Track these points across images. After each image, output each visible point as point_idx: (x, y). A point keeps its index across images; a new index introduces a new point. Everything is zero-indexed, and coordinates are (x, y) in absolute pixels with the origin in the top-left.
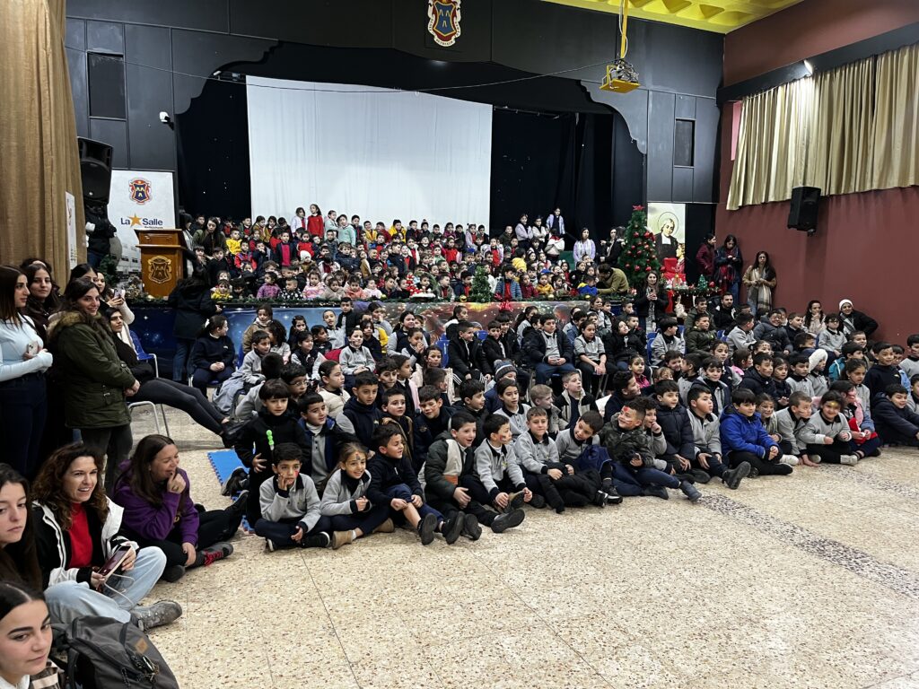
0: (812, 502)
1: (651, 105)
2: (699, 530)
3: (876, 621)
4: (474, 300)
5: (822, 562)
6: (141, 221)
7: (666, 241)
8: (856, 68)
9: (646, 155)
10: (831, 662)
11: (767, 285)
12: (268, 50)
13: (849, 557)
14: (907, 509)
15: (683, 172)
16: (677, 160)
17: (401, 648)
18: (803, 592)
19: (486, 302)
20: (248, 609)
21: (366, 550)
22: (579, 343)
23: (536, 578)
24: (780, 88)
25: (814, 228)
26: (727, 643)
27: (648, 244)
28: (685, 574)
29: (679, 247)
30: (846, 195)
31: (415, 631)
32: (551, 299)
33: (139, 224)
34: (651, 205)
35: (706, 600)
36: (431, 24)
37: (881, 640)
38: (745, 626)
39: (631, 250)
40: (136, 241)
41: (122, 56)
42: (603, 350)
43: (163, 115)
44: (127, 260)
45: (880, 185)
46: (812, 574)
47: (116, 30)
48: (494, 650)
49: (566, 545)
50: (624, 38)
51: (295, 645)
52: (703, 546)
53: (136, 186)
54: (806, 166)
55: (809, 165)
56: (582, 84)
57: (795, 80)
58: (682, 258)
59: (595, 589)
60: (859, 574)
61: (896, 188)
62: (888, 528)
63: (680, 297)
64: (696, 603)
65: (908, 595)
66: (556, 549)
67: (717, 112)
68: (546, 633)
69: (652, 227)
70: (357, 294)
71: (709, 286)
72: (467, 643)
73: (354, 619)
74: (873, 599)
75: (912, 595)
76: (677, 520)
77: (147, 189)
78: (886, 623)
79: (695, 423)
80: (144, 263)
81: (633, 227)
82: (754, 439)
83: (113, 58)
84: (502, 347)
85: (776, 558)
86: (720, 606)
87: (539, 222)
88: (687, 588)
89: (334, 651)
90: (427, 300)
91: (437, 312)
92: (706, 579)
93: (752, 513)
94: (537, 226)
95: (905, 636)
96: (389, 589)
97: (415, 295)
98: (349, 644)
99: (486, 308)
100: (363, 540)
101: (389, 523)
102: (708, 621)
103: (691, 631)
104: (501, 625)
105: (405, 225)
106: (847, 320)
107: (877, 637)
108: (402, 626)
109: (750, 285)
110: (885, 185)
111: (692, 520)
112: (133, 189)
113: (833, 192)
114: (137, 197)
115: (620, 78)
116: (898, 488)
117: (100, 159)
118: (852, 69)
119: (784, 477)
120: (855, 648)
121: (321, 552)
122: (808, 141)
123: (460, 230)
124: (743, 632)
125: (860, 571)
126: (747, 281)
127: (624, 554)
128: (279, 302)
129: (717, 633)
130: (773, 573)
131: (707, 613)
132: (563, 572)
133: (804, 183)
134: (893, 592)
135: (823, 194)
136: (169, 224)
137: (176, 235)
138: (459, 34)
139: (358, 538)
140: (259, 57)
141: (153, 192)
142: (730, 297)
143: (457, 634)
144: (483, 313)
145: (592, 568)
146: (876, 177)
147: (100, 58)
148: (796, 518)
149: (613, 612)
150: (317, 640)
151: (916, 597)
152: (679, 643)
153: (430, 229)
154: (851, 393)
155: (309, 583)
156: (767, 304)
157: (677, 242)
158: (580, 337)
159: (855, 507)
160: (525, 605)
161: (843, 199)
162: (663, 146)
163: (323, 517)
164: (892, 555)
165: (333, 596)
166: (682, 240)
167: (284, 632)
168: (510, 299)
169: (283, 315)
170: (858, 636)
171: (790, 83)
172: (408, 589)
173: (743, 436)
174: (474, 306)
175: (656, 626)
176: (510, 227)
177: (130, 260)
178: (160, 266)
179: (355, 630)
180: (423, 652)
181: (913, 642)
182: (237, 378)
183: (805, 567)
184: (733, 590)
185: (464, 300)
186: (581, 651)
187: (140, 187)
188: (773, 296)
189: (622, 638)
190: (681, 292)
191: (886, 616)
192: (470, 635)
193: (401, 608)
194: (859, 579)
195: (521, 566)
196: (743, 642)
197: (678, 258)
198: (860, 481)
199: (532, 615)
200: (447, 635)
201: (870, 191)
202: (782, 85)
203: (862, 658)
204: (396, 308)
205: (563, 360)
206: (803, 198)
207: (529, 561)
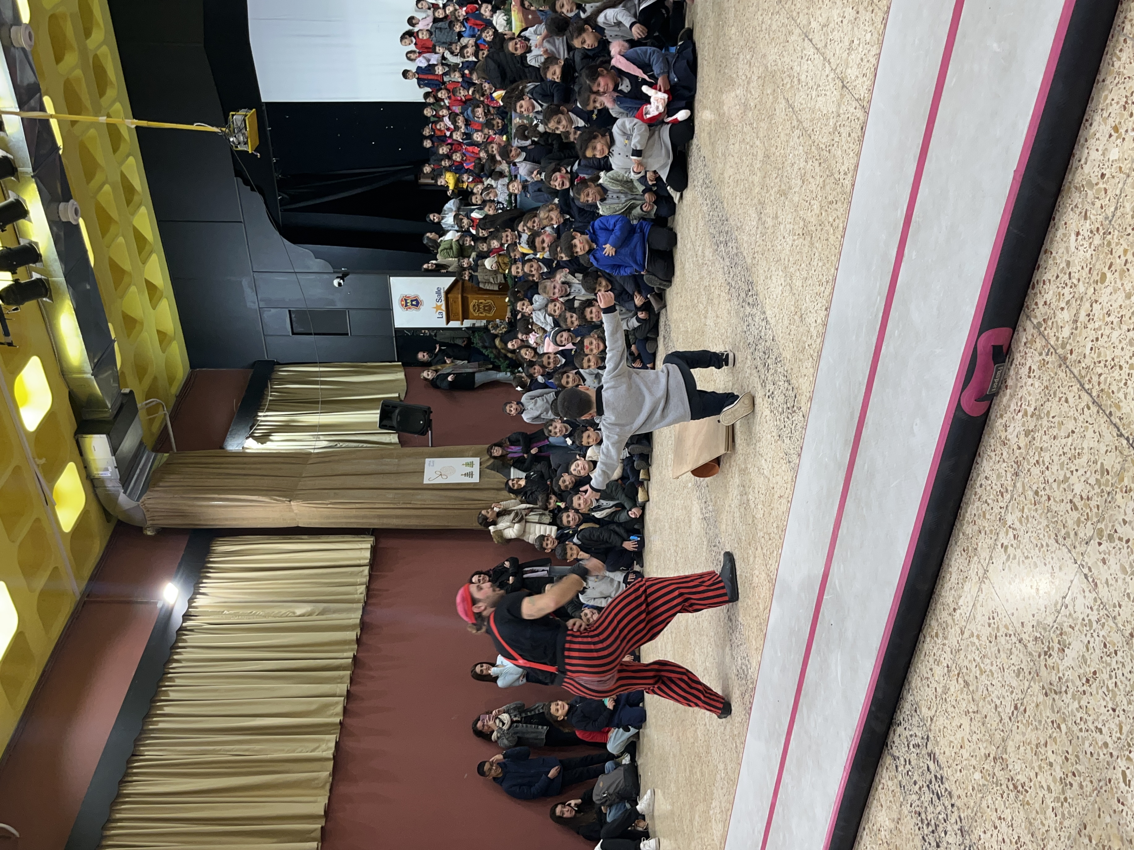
6: (439, 304)
41: (290, 311)
47: (267, 313)
53: (406, 306)
77: (408, 297)
83: (293, 317)
112: (410, 309)
114: (417, 305)
140: (259, 196)
141: (411, 293)
147: (295, 326)
187: (406, 303)
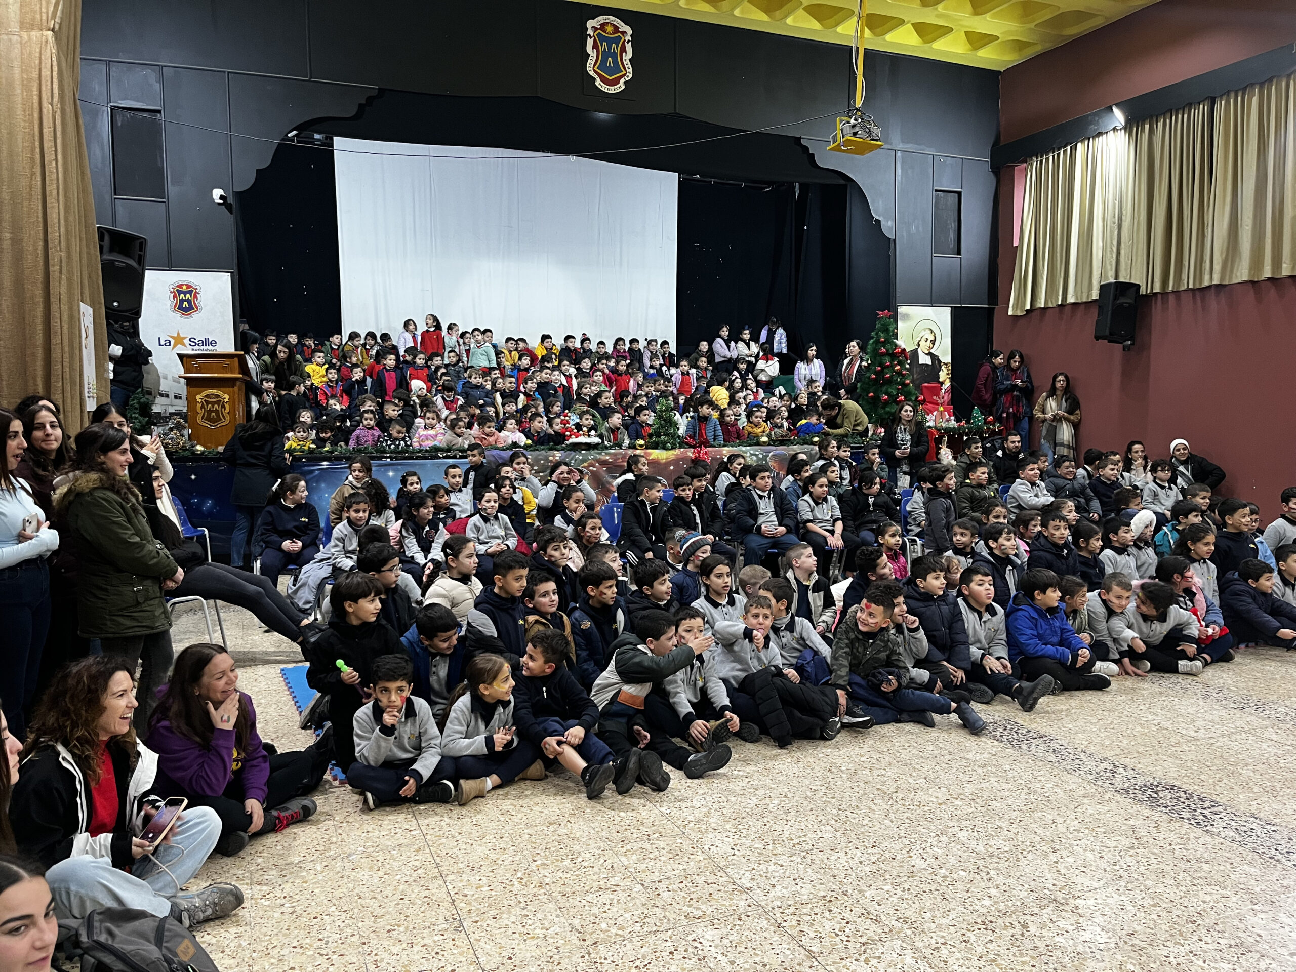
0: (1139, 729)
1: (899, 171)
2: (980, 770)
3: (1234, 899)
4: (655, 446)
5: (1155, 815)
7: (924, 360)
8: (1186, 116)
9: (895, 240)
10: (1171, 959)
11: (1067, 420)
12: (364, 102)
13: (1193, 806)
14: (1274, 737)
15: (946, 262)
16: (937, 247)
17: (557, 948)
18: (1129, 859)
19: (672, 448)
20: (337, 893)
21: (507, 804)
22: (804, 505)
23: (748, 843)
24: (1079, 145)
25: (1132, 338)
26: (1022, 935)
27: (898, 364)
28: (963, 835)
29: (943, 368)
30: (1176, 293)
31: (576, 922)
32: (764, 444)
33: (184, 345)
34: (902, 310)
35: (992, 872)
36: (591, 62)
37: (1241, 926)
38: (1048, 910)
39: (876, 373)
40: (179, 369)
41: (159, 112)
42: (838, 514)
43: (217, 193)
44: (167, 396)
45: (1222, 277)
46: (1142, 832)
47: (152, 76)
48: (690, 950)
49: (790, 795)
50: (860, 79)
51: (404, 945)
52: (986, 794)
53: (180, 292)
54: (1118, 253)
55: (1122, 252)
56: (803, 142)
57: (1100, 134)
58: (948, 384)
59: (833, 858)
60: (1207, 831)
61: (1244, 282)
62: (1247, 765)
63: (946, 439)
64: (978, 877)
65: (1278, 861)
66: (776, 802)
67: (992, 179)
68: (764, 923)
69: (904, 342)
70: (491, 439)
71: (986, 423)
72: (651, 939)
73: (490, 906)
74: (1229, 866)
75: (1284, 860)
76: (948, 757)
77: (195, 297)
78: (1248, 902)
79: (970, 618)
80: (191, 400)
81: (878, 342)
82: (1055, 639)
83: (146, 115)
84: (696, 512)
85: (1091, 811)
86: (1011, 880)
87: (746, 335)
88: (965, 855)
89: (461, 954)
90: (589, 447)
91: (603, 463)
92: (991, 842)
93: (1054, 745)
94: (744, 341)
95: (1275, 920)
96: (539, 862)
97: (573, 440)
98: (482, 943)
99: (673, 457)
100: (501, 792)
101: (537, 768)
102: (996, 903)
103: (971, 918)
104: (699, 913)
105: (558, 342)
106: (1181, 468)
107: (1236, 922)
108: (558, 916)
109: (1044, 420)
110: (1231, 278)
111: (970, 756)
112: (175, 297)
113: (1157, 289)
114: (181, 308)
115: (855, 134)
116: (1261, 707)
117: (130, 256)
118: (1180, 116)
119: (1100, 693)
120: (1204, 938)
121: (441, 809)
122: (1120, 219)
123: (634, 346)
124: (1045, 918)
125: (1209, 828)
126: (1041, 415)
127: (873, 807)
128: (381, 453)
129: (1008, 920)
130: (1087, 832)
131: (993, 892)
132: (787, 834)
133: (1117, 277)
134: (1257, 857)
135: (1143, 291)
136: (226, 345)
137: (236, 359)
138: (631, 76)
139: (495, 788)
140: (352, 112)
142: (1017, 438)
143: (637, 927)
144: (669, 463)
145: (829, 828)
146: (1217, 267)
147: (128, 114)
148: (1118, 751)
149: (860, 891)
150: (436, 938)
151: (1290, 864)
152: (954, 936)
153: (593, 347)
154: (1188, 574)
155: (425, 856)
156: (1069, 447)
157: (940, 362)
158: (807, 497)
159: (1201, 734)
160: (734, 883)
161: (1172, 298)
162: (917, 228)
163: (444, 758)
164: (1254, 803)
165: (460, 873)
166: (946, 358)
167: (389, 928)
168: (707, 444)
169: (388, 471)
170: (1209, 921)
171: (1093, 138)
172: (567, 862)
173: (1040, 637)
174: (657, 454)
175: (921, 911)
176: (705, 343)
177: (172, 396)
178: (213, 404)
179: (491, 922)
180: (589, 954)
181: (1288, 929)
182: (321, 561)
183: (1132, 822)
184: (1030, 856)
185: (641, 446)
186: (813, 949)
187: (185, 293)
188: (1076, 435)
189: (873, 931)
190: (948, 431)
191: (1248, 891)
192: (655, 928)
193: (556, 890)
194: (1209, 839)
195: (728, 826)
196: (1045, 933)
197: (942, 383)
198: (1206, 697)
199: (744, 896)
200: (622, 928)
201: (1210, 287)
202: (1082, 141)
203: (1214, 953)
204: (546, 459)
205: (782, 529)
206: (1116, 298)
207: (738, 819)
